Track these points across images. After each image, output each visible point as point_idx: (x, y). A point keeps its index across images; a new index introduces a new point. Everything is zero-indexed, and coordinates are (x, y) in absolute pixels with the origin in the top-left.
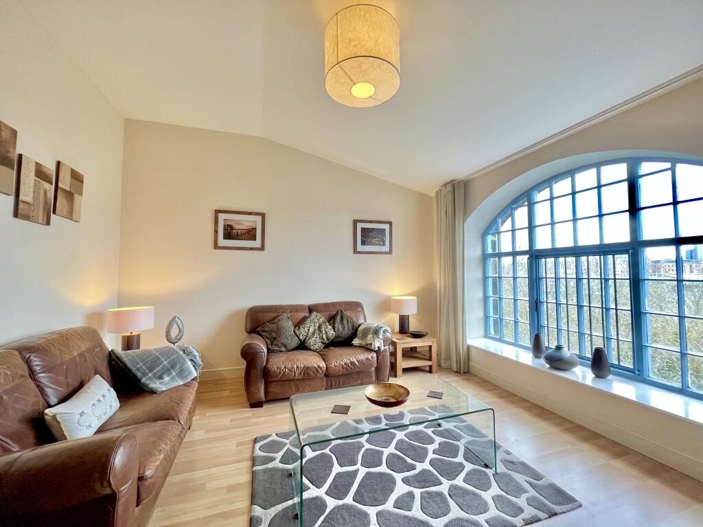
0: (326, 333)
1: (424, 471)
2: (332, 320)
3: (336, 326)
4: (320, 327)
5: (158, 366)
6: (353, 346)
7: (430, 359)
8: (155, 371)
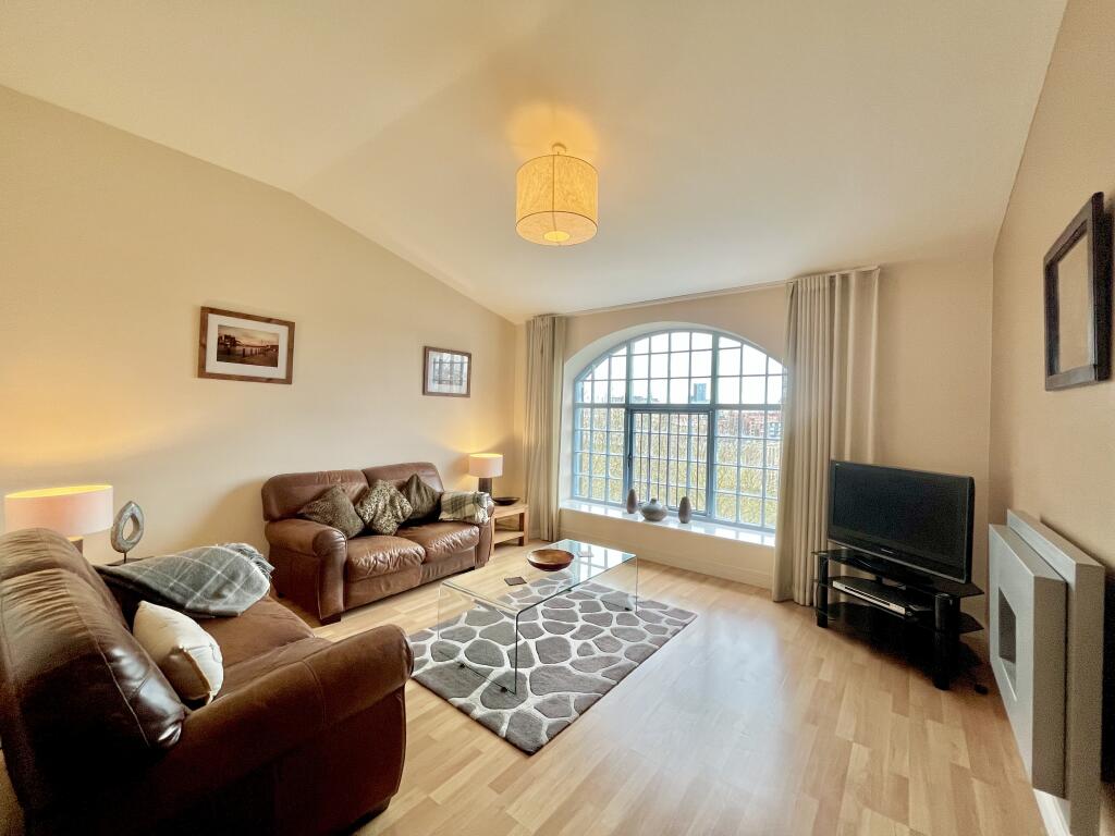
0: (402, 508)
1: (583, 628)
2: (404, 488)
3: (413, 498)
4: (392, 501)
5: (209, 579)
6: (443, 522)
7: (521, 529)
8: (205, 587)
